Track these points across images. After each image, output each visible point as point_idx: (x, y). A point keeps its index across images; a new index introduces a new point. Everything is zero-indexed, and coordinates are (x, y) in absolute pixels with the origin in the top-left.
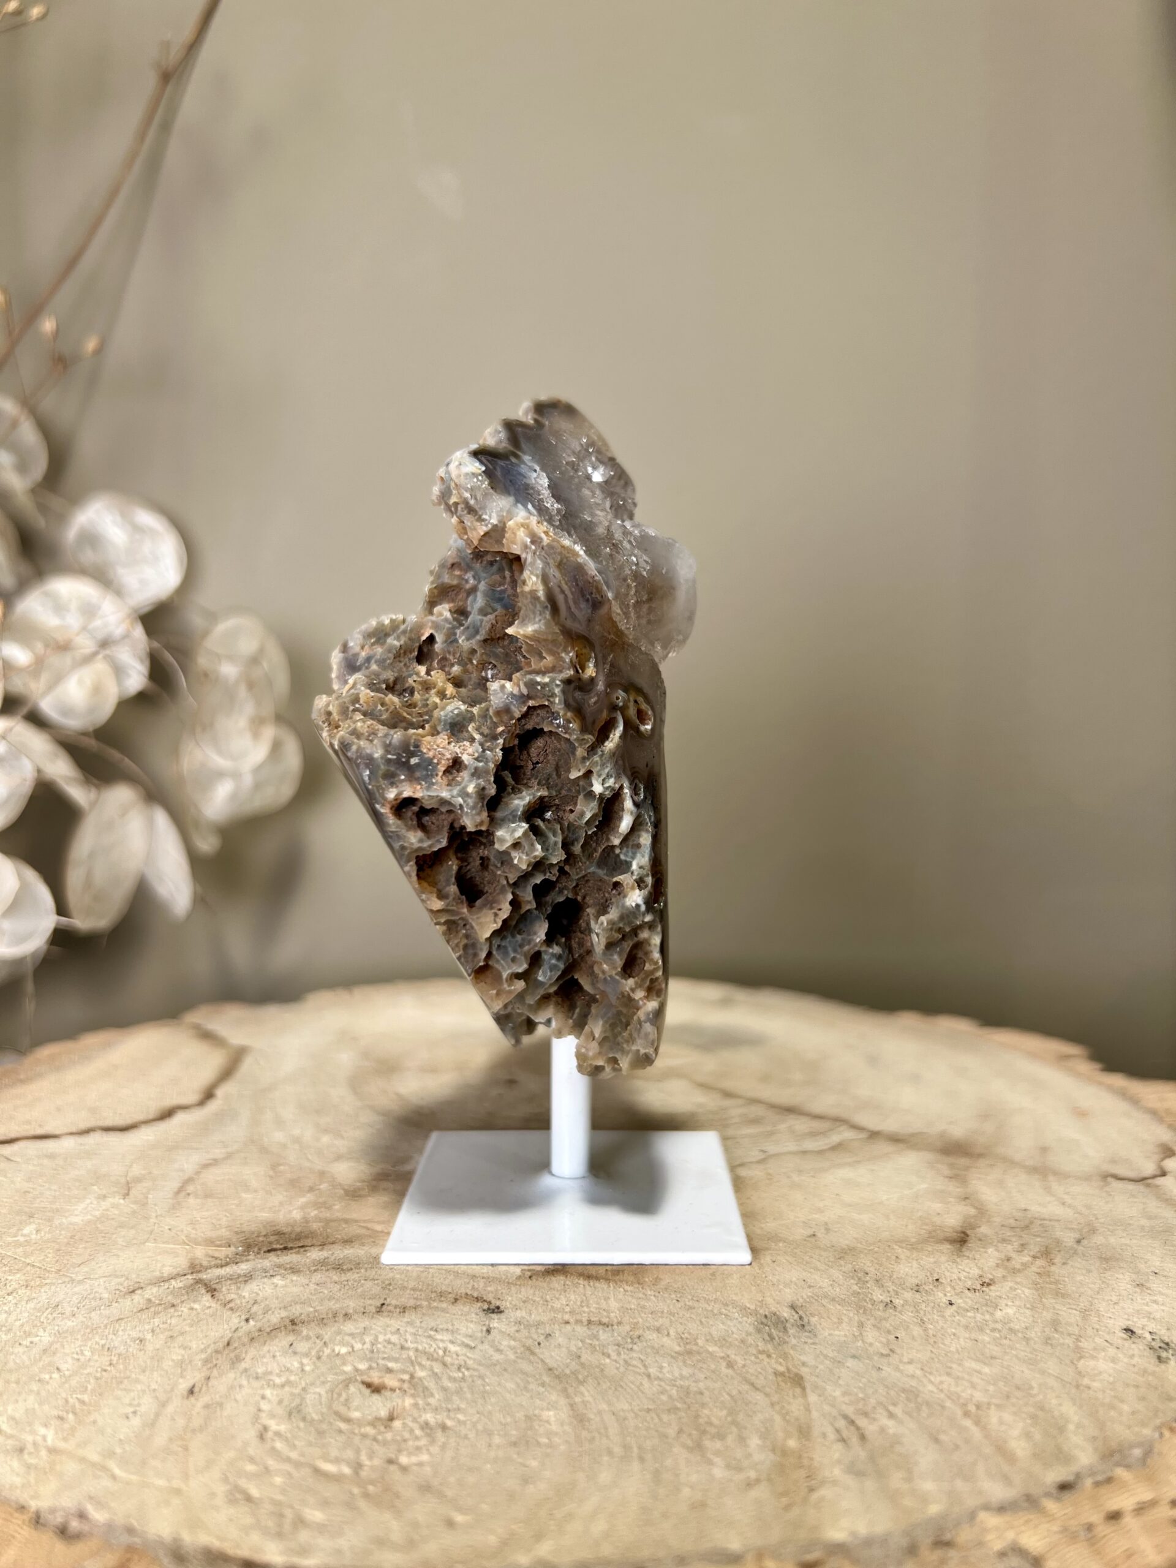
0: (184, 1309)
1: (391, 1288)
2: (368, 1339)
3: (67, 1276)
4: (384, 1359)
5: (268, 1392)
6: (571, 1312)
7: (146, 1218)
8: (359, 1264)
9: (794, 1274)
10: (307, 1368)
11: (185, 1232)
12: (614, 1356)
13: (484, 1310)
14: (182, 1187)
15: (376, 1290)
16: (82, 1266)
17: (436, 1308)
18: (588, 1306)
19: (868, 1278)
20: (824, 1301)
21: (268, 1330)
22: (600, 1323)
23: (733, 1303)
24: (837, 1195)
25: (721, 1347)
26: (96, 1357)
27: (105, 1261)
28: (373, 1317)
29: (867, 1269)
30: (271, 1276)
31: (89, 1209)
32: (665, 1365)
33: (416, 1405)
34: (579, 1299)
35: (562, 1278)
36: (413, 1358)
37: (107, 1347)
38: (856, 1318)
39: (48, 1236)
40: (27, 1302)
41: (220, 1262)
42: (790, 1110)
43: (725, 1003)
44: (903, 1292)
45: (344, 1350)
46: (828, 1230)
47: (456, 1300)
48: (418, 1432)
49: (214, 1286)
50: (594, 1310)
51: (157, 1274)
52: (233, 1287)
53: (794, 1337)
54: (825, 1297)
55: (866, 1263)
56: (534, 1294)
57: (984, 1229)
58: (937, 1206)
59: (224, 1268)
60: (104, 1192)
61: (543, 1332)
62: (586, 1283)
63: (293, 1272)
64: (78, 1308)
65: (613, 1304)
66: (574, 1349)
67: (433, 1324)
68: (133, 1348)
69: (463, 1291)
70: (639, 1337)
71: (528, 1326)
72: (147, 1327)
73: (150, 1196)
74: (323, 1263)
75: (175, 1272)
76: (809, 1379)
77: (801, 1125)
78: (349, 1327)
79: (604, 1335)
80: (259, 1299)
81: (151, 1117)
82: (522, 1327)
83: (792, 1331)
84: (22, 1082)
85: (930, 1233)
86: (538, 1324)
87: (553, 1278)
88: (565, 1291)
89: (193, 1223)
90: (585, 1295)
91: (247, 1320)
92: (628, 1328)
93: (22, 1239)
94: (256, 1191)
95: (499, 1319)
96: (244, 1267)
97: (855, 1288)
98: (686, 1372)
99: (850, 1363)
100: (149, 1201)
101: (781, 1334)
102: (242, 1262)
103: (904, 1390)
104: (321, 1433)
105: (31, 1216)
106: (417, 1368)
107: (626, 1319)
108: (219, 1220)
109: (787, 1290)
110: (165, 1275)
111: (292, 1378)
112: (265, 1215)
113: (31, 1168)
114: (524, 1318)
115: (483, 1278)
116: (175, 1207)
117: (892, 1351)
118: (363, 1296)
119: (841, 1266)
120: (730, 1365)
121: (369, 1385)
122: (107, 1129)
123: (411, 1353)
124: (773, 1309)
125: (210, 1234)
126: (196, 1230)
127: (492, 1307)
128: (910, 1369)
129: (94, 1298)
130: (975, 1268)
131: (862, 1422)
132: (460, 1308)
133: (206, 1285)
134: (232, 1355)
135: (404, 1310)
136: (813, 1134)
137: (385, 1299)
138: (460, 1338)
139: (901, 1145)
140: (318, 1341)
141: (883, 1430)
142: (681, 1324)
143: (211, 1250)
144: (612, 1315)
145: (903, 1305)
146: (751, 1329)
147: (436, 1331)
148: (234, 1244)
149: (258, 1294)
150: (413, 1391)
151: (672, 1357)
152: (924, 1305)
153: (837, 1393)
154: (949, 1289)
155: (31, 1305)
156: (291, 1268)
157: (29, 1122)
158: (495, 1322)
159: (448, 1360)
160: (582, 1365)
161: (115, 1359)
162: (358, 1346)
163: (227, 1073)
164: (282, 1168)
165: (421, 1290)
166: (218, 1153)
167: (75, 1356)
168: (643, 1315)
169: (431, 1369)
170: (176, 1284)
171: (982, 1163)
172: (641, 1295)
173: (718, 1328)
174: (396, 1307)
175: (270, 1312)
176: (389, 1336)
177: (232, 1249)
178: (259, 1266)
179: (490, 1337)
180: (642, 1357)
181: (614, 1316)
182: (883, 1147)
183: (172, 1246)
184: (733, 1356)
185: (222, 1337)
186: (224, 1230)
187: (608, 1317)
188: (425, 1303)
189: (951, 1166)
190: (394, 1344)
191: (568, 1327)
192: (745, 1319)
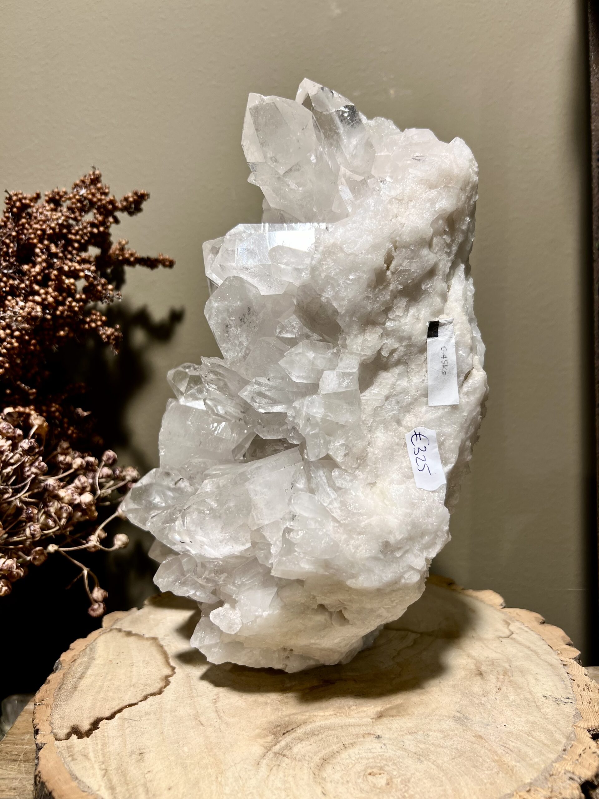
74: (305, 733)
76: (484, 736)
103: (509, 733)
132: (368, 739)
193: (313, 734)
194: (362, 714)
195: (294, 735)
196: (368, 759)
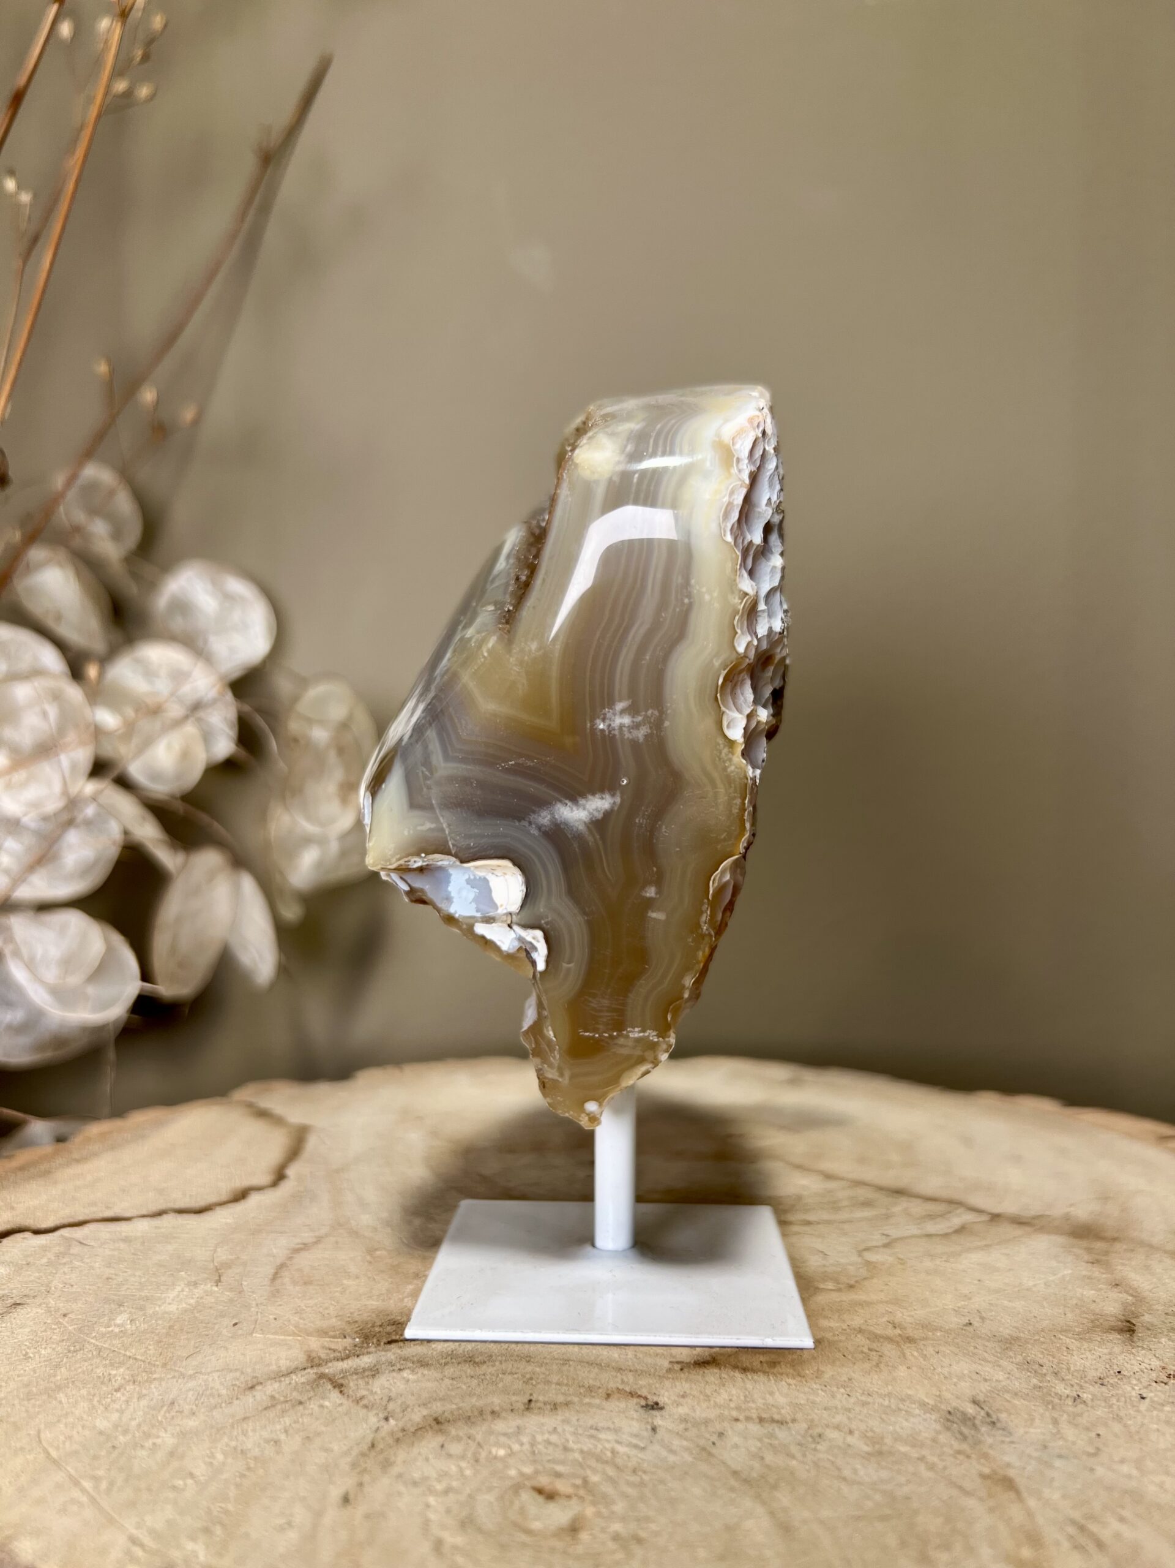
0: (313, 1406)
1: (534, 1383)
2: (525, 1439)
3: (176, 1371)
4: (549, 1461)
5: (432, 1500)
6: (738, 1408)
7: (247, 1307)
8: (491, 1356)
9: (963, 1366)
10: (468, 1472)
11: (293, 1322)
12: (799, 1455)
13: (643, 1407)
14: (276, 1273)
15: (519, 1385)
16: (190, 1359)
17: (589, 1405)
18: (753, 1401)
19: (1044, 1371)
20: (1007, 1396)
21: (413, 1430)
22: (773, 1421)
23: (909, 1397)
24: (979, 1280)
25: (913, 1446)
26: (230, 1460)
27: (213, 1354)
28: (523, 1415)
29: (1041, 1362)
30: (400, 1370)
31: (181, 1296)
32: (859, 1467)
33: (599, 1514)
34: (742, 1394)
35: (716, 1370)
36: (580, 1460)
37: (239, 1449)
38: (1047, 1414)
39: (144, 1326)
40: (139, 1399)
41: (339, 1354)
42: (899, 1192)
43: (793, 1082)
44: (1087, 1385)
45: (501, 1452)
46: (983, 1319)
47: (608, 1396)
48: (611, 1545)
49: (341, 1381)
50: (762, 1406)
51: (274, 1367)
52: (361, 1382)
53: (989, 1437)
54: (1008, 1391)
55: (1035, 1353)
56: (691, 1388)
57: (1147, 1318)
58: (1089, 1293)
59: (345, 1362)
60: (193, 1279)
61: (714, 1430)
62: (743, 1376)
63: (422, 1366)
64: (197, 1406)
65: (781, 1400)
66: (753, 1449)
67: (591, 1422)
68: (269, 1451)
69: (612, 1385)
70: (820, 1436)
71: (696, 1424)
72: (278, 1427)
73: (245, 1283)
75: (293, 1365)
77: (918, 1208)
78: (500, 1426)
79: (781, 1434)
80: (393, 1395)
81: (224, 1198)
82: (689, 1425)
83: (984, 1429)
84: (78, 1161)
85: (1092, 1321)
86: (706, 1422)
87: (706, 1371)
88: (724, 1385)
89: (298, 1312)
90: (746, 1389)
91: (387, 1419)
92: (804, 1426)
93: (117, 1330)
94: (357, 1277)
95: (662, 1416)
96: (366, 1360)
97: (1035, 1381)
98: (884, 1474)
99: (1058, 1463)
100: (245, 1288)
101: (973, 1432)
102: (363, 1354)
104: (503, 1547)
105: (121, 1305)
106: (589, 1472)
107: (799, 1416)
108: (327, 1308)
109: (963, 1384)
110: (283, 1369)
111: (455, 1484)
112: (374, 1303)
113: (107, 1252)
114: (688, 1415)
115: (630, 1371)
116: (275, 1294)
117: (1098, 1449)
118: (505, 1391)
119: (1011, 1357)
120: (932, 1467)
121: (540, 1491)
122: (181, 1211)
123: (577, 1456)
124: (954, 1404)
125: (320, 1324)
126: (304, 1320)
127: (650, 1403)
128: (1125, 1469)
129: (212, 1395)
130: (1154, 1359)
131: (1093, 1527)
133: (330, 1380)
134: (381, 1457)
135: (555, 1407)
136: (931, 1217)
137: (531, 1395)
138: (625, 1438)
139: (1028, 1229)
140: (470, 1441)
141: (1118, 1536)
142: (861, 1421)
143: (326, 1341)
144: (783, 1411)
145: (1092, 1400)
146: (938, 1427)
147: (597, 1429)
148: (349, 1336)
149: (390, 1390)
150: (591, 1498)
151: (863, 1457)
152: (1114, 1401)
153: (1056, 1496)
154: (1134, 1382)
155: (144, 1403)
156: (418, 1361)
157: (94, 1204)
158: (658, 1419)
159: (619, 1461)
160: (768, 1467)
161: (252, 1464)
162: (516, 1447)
163: (294, 1152)
164: (378, 1253)
165: (567, 1385)
166: (307, 1236)
167: (207, 1459)
168: (816, 1411)
169: (604, 1473)
170: (298, 1378)
171: (1118, 1246)
172: (806, 1389)
173: (903, 1425)
174: (545, 1404)
175: (409, 1410)
176: (546, 1436)
177: (348, 1340)
178: (383, 1359)
179: (659, 1436)
180: (831, 1458)
181: (786, 1413)
182: (1007, 1230)
183: (282, 1337)
184: (929, 1457)
185: (364, 1437)
186: (334, 1320)
187: (779, 1413)
188: (576, 1399)
189: (1089, 1250)
190: (556, 1445)
191: (740, 1426)
192: (928, 1415)
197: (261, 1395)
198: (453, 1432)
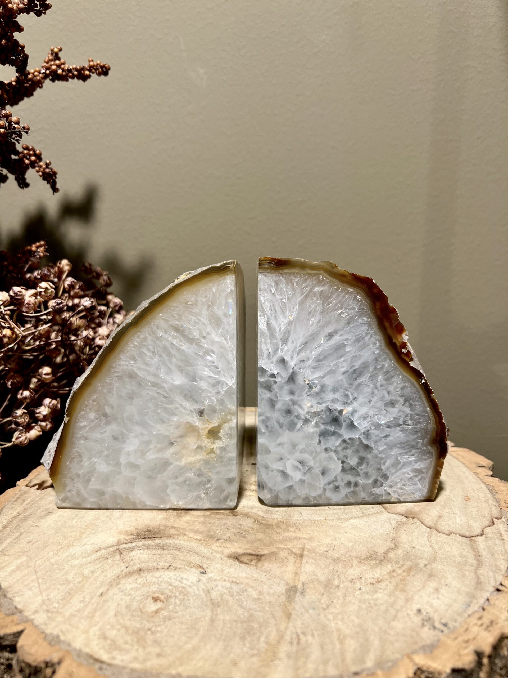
193: (162, 548)
194: (220, 549)
195: (149, 542)
196: (170, 585)
197: (98, 554)
198: (142, 574)
